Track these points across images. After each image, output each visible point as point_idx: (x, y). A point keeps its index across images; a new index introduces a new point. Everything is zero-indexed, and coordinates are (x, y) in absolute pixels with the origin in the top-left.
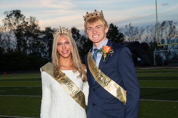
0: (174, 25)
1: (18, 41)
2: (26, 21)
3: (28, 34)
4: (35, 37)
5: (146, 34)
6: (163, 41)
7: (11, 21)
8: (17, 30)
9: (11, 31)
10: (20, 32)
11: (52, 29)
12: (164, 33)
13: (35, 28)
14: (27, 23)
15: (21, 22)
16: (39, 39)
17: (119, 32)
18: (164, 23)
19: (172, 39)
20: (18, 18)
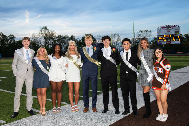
0: (120, 36)
1: (45, 41)
2: (49, 32)
3: (50, 38)
4: (53, 39)
6: (114, 43)
7: (42, 32)
9: (42, 36)
10: (46, 37)
11: (62, 36)
12: (115, 39)
13: (54, 35)
14: (50, 33)
15: (47, 32)
16: (55, 40)
17: (94, 38)
18: (115, 35)
19: (118, 42)
20: (46, 30)
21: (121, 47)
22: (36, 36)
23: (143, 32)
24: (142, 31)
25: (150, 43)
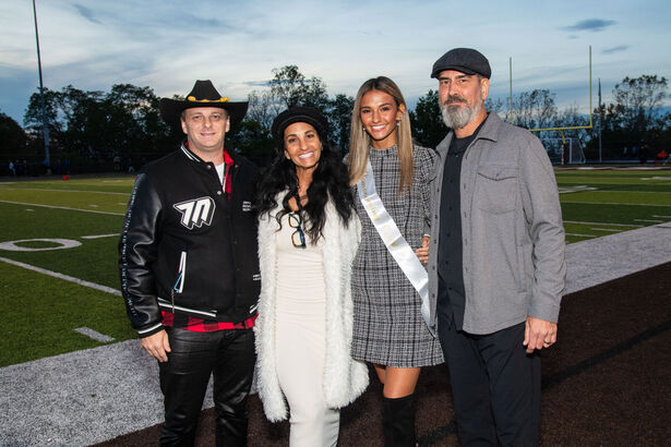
0: (552, 97)
2: (305, 84)
5: (505, 110)
8: (291, 99)
9: (281, 101)
10: (296, 102)
11: (347, 97)
12: (534, 110)
13: (320, 96)
14: (308, 87)
15: (297, 85)
18: (535, 93)
19: (547, 121)
20: (293, 79)
21: (554, 137)
22: (261, 100)
23: (637, 82)
24: (633, 82)
25: (662, 123)
